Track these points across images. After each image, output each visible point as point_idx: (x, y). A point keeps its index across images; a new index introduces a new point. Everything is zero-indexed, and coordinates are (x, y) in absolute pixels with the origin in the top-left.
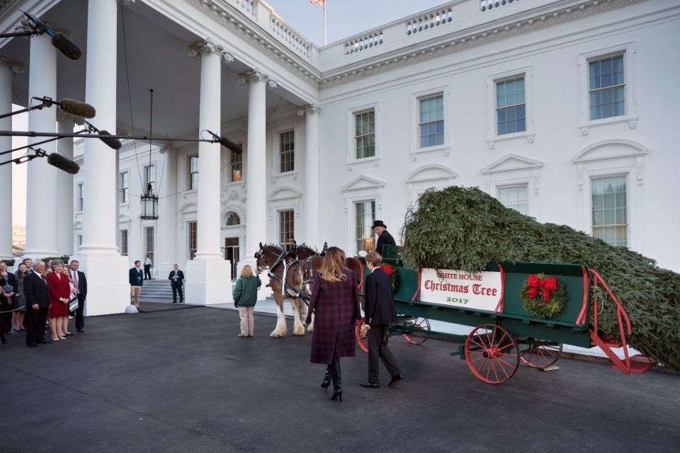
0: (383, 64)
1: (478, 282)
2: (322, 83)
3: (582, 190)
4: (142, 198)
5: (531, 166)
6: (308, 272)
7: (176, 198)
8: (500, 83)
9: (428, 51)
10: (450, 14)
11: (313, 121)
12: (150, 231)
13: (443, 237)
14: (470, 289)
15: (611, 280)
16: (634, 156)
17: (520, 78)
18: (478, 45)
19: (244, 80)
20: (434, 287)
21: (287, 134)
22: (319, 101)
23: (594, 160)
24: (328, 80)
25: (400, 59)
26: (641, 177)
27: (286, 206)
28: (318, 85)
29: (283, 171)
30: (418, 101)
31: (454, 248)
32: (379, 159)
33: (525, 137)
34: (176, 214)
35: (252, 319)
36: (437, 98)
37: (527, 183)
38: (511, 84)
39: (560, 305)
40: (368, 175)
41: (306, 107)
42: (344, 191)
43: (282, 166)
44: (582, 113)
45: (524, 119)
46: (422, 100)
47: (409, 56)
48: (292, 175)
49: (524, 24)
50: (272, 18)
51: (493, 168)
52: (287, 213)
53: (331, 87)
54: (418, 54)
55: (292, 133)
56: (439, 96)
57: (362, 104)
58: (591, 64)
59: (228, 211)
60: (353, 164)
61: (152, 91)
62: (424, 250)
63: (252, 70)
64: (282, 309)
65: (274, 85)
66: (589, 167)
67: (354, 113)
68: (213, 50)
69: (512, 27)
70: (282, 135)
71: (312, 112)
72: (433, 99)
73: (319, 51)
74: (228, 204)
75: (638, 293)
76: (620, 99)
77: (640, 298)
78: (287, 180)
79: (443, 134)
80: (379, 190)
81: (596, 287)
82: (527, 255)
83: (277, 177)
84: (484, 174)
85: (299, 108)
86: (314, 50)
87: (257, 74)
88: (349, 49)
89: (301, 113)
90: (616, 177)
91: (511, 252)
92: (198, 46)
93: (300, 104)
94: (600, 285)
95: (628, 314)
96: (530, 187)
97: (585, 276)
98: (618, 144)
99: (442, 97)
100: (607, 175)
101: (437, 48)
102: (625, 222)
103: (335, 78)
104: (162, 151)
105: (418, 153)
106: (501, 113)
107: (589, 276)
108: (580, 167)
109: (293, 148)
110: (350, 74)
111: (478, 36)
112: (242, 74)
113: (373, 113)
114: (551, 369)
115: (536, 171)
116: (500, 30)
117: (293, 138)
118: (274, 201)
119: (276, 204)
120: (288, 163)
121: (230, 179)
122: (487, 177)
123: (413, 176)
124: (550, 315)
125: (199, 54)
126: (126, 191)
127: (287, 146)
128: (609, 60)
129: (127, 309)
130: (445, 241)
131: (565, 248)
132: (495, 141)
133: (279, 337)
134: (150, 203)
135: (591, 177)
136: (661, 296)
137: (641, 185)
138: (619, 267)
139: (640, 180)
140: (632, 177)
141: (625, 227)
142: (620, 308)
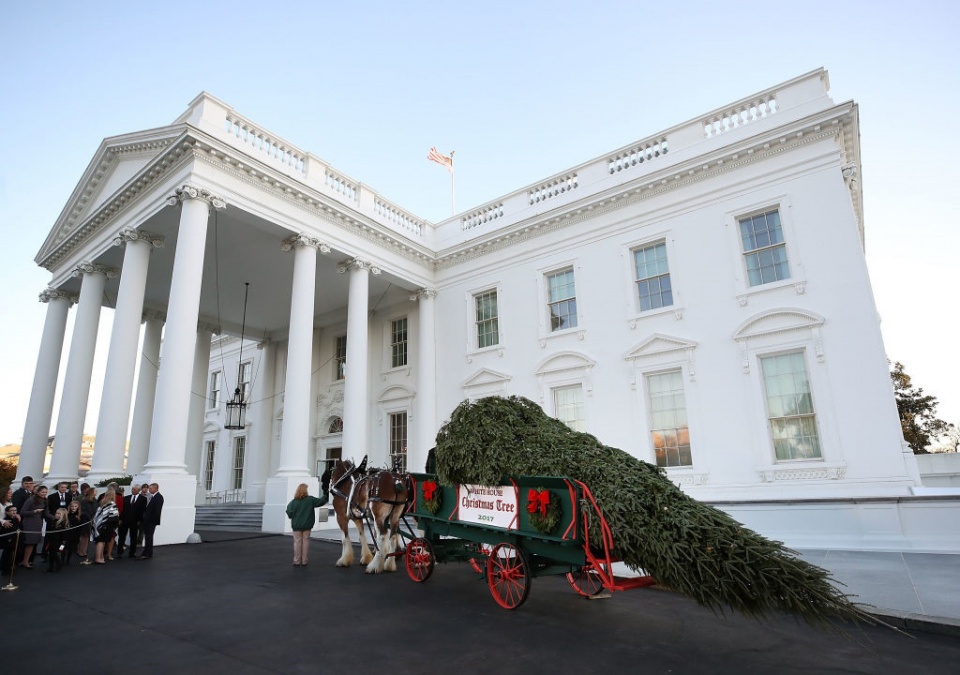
0: (503, 239)
1: (500, 498)
2: (436, 264)
3: (749, 373)
4: (228, 404)
5: (682, 347)
6: (374, 490)
7: (273, 401)
8: (637, 251)
9: (552, 222)
10: (575, 180)
11: (428, 307)
12: (241, 441)
13: (462, 452)
14: (495, 505)
15: (598, 493)
16: (807, 327)
17: (660, 244)
18: (607, 211)
19: (344, 269)
20: (469, 504)
21: (400, 322)
22: (435, 283)
23: (759, 336)
24: (444, 260)
25: (522, 232)
26: (821, 353)
27: (397, 408)
28: (432, 266)
29: (395, 365)
30: (545, 278)
31: (474, 463)
32: (504, 348)
33: (672, 312)
34: (272, 421)
35: (306, 544)
36: (567, 272)
37: (680, 368)
38: (650, 252)
39: (554, 520)
40: (490, 367)
41: (419, 292)
42: (464, 388)
43: (395, 359)
44: (737, 280)
45: (670, 291)
46: (550, 276)
47: (531, 229)
48: (405, 370)
49: (656, 185)
50: (377, 201)
51: (638, 351)
52: (399, 416)
53: (447, 267)
54: (542, 225)
55: (406, 320)
56: (569, 270)
57: (483, 284)
58: (741, 222)
59: (331, 415)
60: (474, 355)
61: (247, 284)
62: (449, 465)
63: (352, 258)
64: (346, 534)
65: (378, 272)
66: (753, 343)
67: (473, 295)
68: (307, 243)
69: (644, 189)
70: (394, 324)
71: (427, 297)
72: (562, 274)
73: (435, 227)
74: (332, 408)
75: (619, 505)
76: (782, 260)
77: (620, 510)
78: (399, 376)
79: (576, 313)
80: (505, 384)
81: (584, 500)
82: (530, 469)
83: (387, 374)
84: (627, 359)
85: (411, 293)
86: (427, 228)
87: (358, 263)
88: (466, 224)
89: (413, 298)
90: (791, 354)
91: (518, 466)
92: (292, 240)
93: (412, 289)
94: (588, 497)
95: (610, 527)
96: (685, 372)
97: (570, 488)
98: (787, 314)
99: (572, 271)
100: (780, 352)
101: (562, 218)
102: (812, 411)
103: (451, 257)
104: (260, 347)
105: (548, 338)
106: (641, 284)
108: (742, 344)
109: (406, 338)
110: (467, 252)
111: (607, 202)
112: (342, 263)
113: (495, 293)
114: (599, 597)
115: (689, 353)
116: (631, 194)
117: (406, 326)
118: (383, 402)
119: (387, 405)
120: (400, 357)
121: (336, 376)
122: (631, 363)
123: (542, 367)
124: (548, 530)
125: (293, 248)
126: (218, 393)
127: (400, 336)
128: (762, 216)
129: (188, 539)
130: (465, 456)
131: (565, 460)
132: (637, 320)
133: (343, 566)
134: (236, 411)
135: (758, 356)
136: (640, 508)
137: (823, 362)
138: (609, 478)
139: (820, 356)
140: (810, 354)
141: (813, 417)
142: (603, 520)
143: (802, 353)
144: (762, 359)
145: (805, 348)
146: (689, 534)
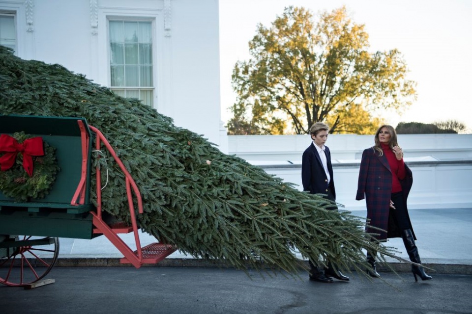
15: (117, 142)
26: (170, 27)
39: (48, 179)
75: (150, 158)
81: (98, 151)
90: (140, 22)
94: (103, 148)
95: (138, 185)
97: (83, 134)
102: (151, 84)
107: (88, 135)
114: (42, 284)
124: (34, 194)
131: (56, 94)
135: (107, 17)
136: (176, 161)
137: (169, 37)
138: (128, 123)
139: (167, 30)
140: (158, 25)
141: (151, 91)
142: (129, 178)
143: (150, 23)
144: (110, 22)
145: (154, 18)
146: (244, 190)
